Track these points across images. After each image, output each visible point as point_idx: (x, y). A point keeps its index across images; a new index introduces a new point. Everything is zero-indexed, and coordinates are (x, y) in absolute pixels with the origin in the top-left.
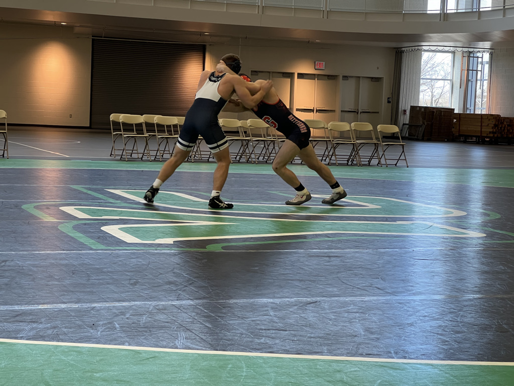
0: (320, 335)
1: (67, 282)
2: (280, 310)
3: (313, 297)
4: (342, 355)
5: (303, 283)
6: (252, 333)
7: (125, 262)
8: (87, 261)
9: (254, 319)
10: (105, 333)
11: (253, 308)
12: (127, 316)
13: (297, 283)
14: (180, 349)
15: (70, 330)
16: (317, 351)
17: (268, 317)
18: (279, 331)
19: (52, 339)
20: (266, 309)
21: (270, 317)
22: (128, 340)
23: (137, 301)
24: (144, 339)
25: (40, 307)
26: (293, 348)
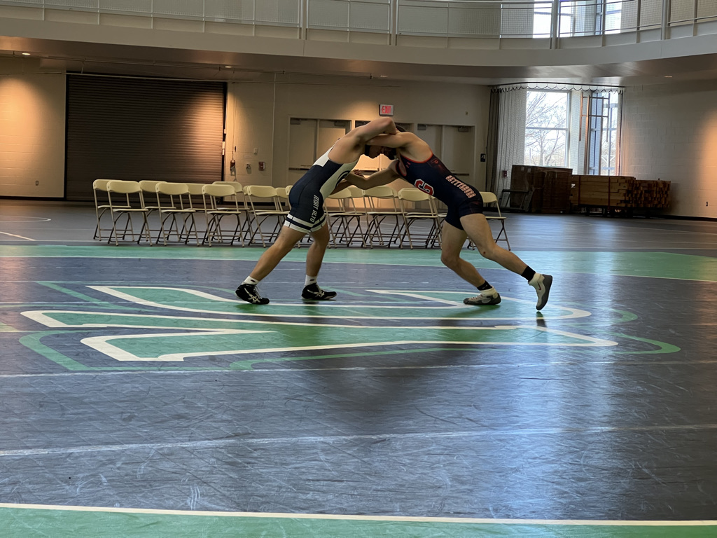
0: (391, 487)
1: (32, 418)
2: (333, 453)
3: (379, 434)
4: (422, 515)
6: (294, 485)
7: (115, 388)
8: (60, 388)
9: (298, 465)
10: (86, 490)
11: (296, 450)
12: (118, 465)
14: (193, 510)
15: (37, 487)
16: (386, 509)
17: (317, 462)
18: (333, 483)
19: (12, 500)
20: (315, 451)
21: (320, 463)
22: (118, 499)
23: (132, 443)
24: (142, 497)
26: (352, 506)
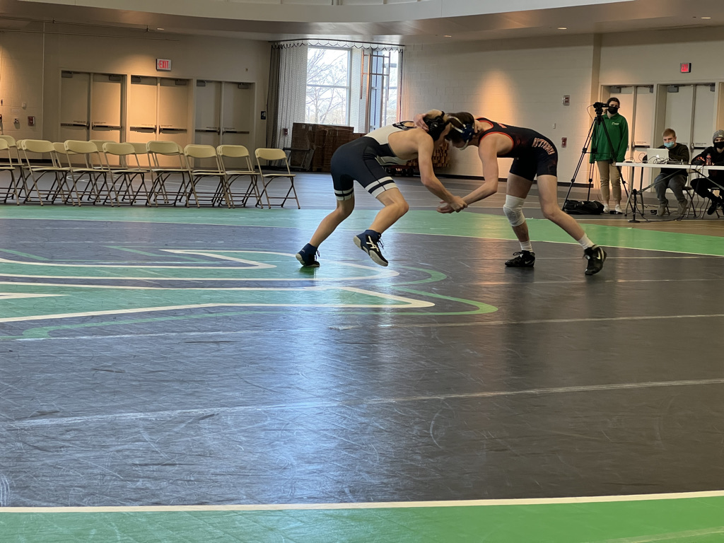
2: (158, 431)
3: (207, 408)
4: (271, 501)
5: (185, 385)
6: (120, 472)
9: (120, 448)
11: (116, 430)
13: (176, 386)
16: (230, 496)
17: (141, 443)
18: (164, 467)
20: (136, 430)
26: (191, 495)
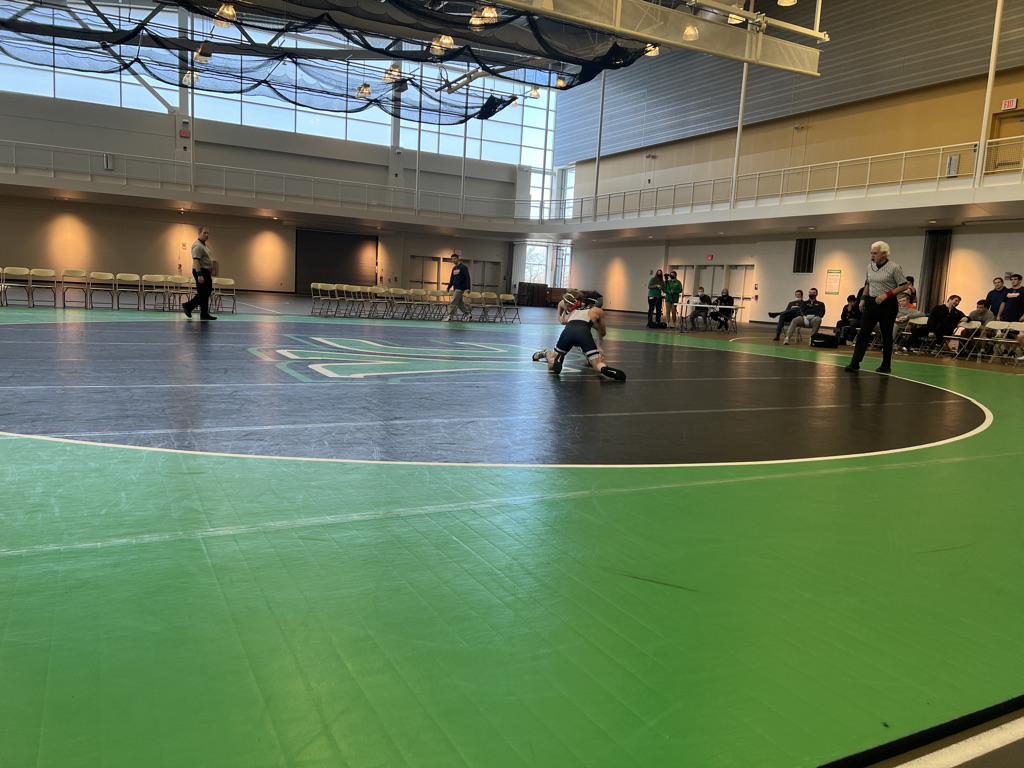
0: (481, 447)
1: (285, 408)
2: (448, 428)
3: (471, 418)
4: (499, 463)
5: (462, 407)
6: (430, 447)
7: (328, 392)
8: (299, 391)
9: (430, 435)
10: (316, 449)
12: (333, 435)
14: (377, 460)
15: (289, 447)
16: (480, 459)
18: (450, 445)
20: (438, 427)
21: (442, 434)
22: (335, 454)
23: (340, 423)
24: (348, 453)
25: (265, 428)
